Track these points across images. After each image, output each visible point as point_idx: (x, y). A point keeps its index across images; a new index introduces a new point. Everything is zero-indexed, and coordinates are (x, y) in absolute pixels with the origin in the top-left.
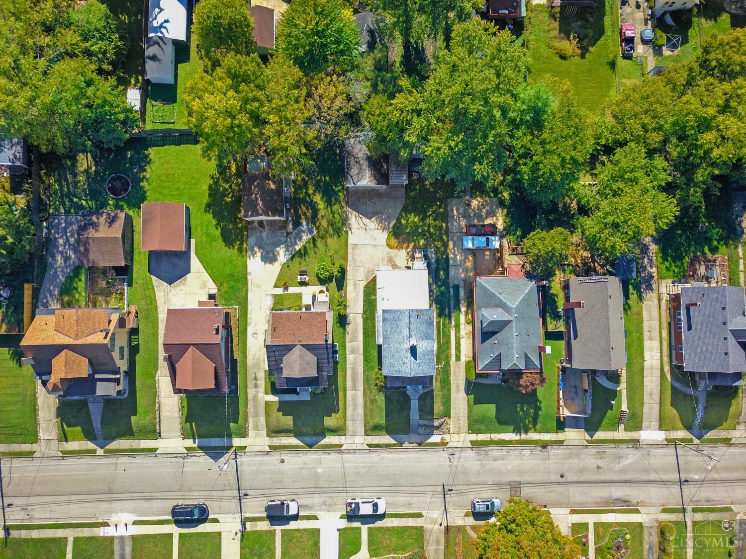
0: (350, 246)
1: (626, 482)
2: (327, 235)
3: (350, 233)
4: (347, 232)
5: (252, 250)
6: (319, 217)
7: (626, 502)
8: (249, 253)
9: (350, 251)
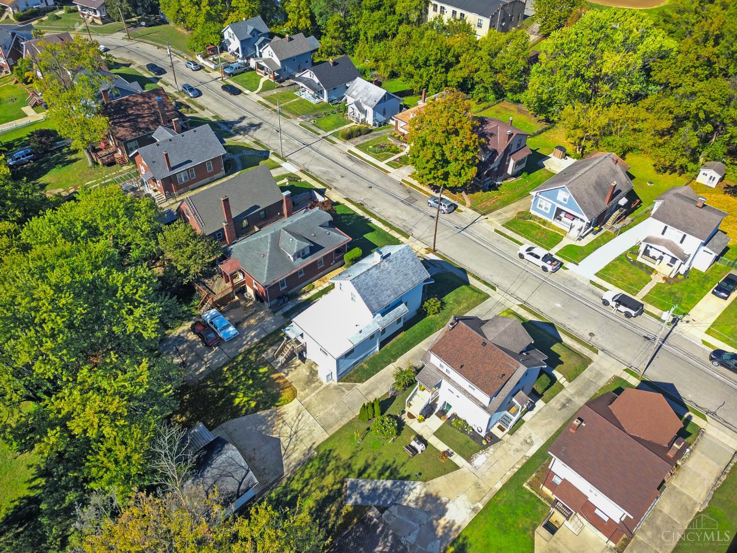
0: (332, 431)
1: (337, 163)
2: (341, 464)
3: (315, 446)
4: (317, 449)
5: (446, 535)
6: (326, 493)
7: (350, 158)
8: (454, 536)
9: (336, 428)
